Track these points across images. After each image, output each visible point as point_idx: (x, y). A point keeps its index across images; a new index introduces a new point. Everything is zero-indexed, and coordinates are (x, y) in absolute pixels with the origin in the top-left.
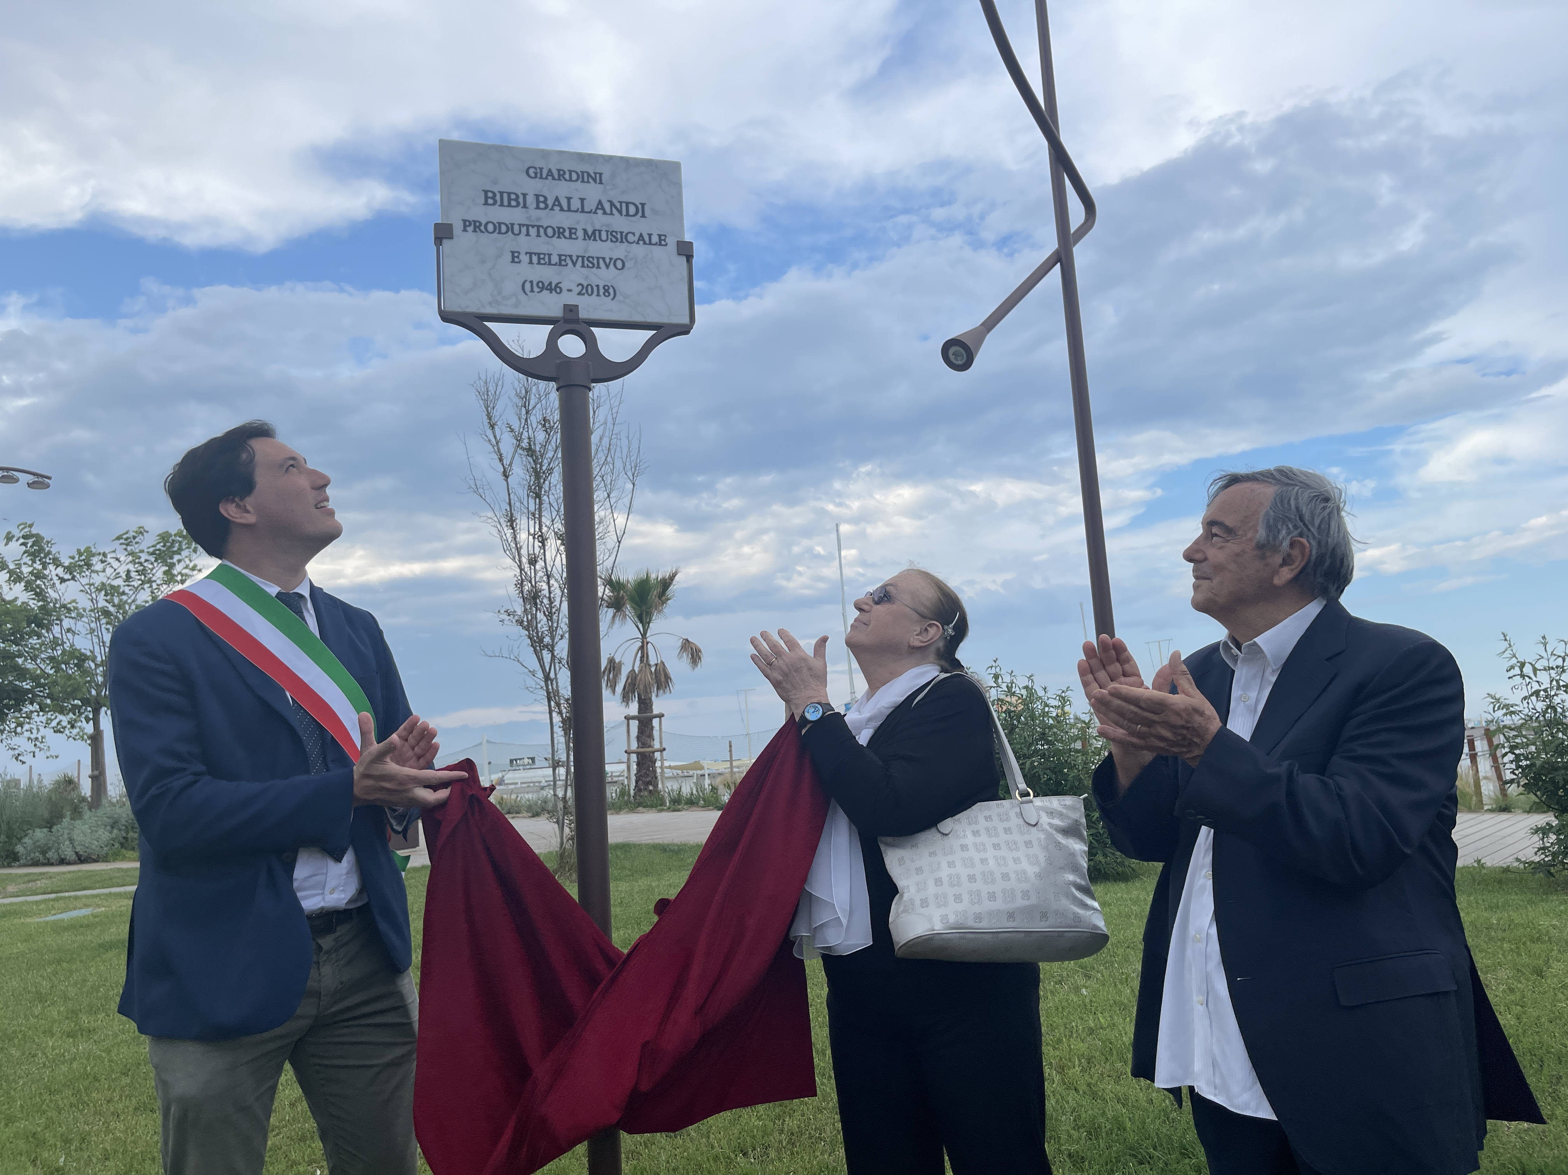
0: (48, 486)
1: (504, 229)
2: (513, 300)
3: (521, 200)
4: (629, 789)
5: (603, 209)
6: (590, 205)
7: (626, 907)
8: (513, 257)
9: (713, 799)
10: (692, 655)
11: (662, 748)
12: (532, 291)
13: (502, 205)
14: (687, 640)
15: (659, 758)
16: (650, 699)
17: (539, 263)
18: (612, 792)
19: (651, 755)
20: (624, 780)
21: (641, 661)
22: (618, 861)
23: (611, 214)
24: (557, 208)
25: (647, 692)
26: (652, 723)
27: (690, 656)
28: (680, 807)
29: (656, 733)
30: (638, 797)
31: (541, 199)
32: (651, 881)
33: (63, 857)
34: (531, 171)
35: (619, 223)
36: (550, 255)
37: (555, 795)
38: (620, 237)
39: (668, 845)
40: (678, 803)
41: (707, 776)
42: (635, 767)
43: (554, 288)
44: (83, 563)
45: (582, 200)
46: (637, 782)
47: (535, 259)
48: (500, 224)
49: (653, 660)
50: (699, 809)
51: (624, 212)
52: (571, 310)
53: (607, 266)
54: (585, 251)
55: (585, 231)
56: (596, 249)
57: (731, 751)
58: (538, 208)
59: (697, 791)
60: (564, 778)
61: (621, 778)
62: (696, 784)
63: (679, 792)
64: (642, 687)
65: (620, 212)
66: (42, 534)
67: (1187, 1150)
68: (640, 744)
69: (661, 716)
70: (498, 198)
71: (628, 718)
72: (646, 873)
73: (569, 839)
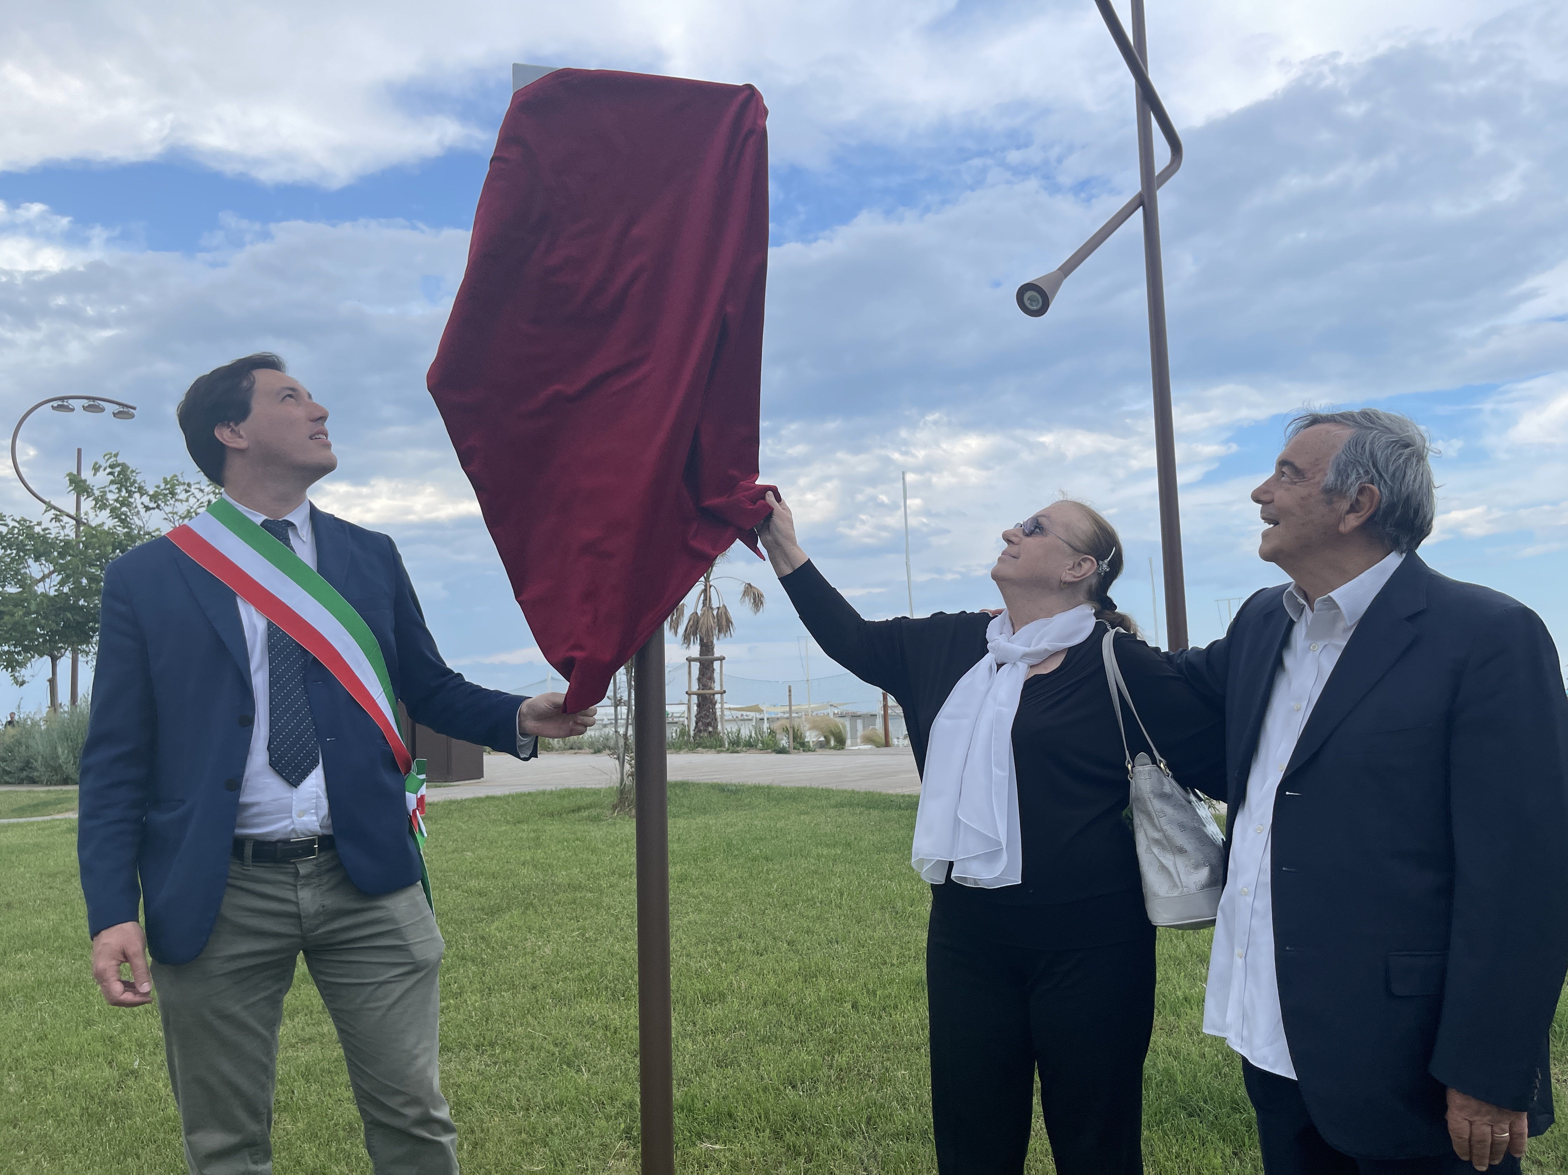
0: (133, 416)
4: (689, 730)
7: (684, 843)
9: (771, 742)
10: (754, 599)
11: (722, 691)
14: (750, 585)
15: (719, 701)
16: (712, 642)
18: (672, 733)
19: (712, 697)
20: (684, 721)
21: (704, 604)
22: (677, 799)
25: (709, 635)
26: (713, 666)
27: (752, 601)
28: (739, 749)
29: (716, 675)
30: (698, 738)
32: (708, 820)
37: (616, 732)
39: (726, 785)
40: (737, 745)
41: (766, 720)
42: (695, 708)
44: (168, 491)
46: (697, 723)
49: (715, 604)
50: (758, 752)
57: (790, 695)
59: (756, 734)
60: (624, 717)
61: (681, 719)
62: (755, 727)
63: (738, 734)
64: (704, 630)
66: (129, 464)
67: (1238, 1105)
68: (701, 686)
69: (722, 659)
71: (689, 660)
72: (704, 811)
73: (629, 775)
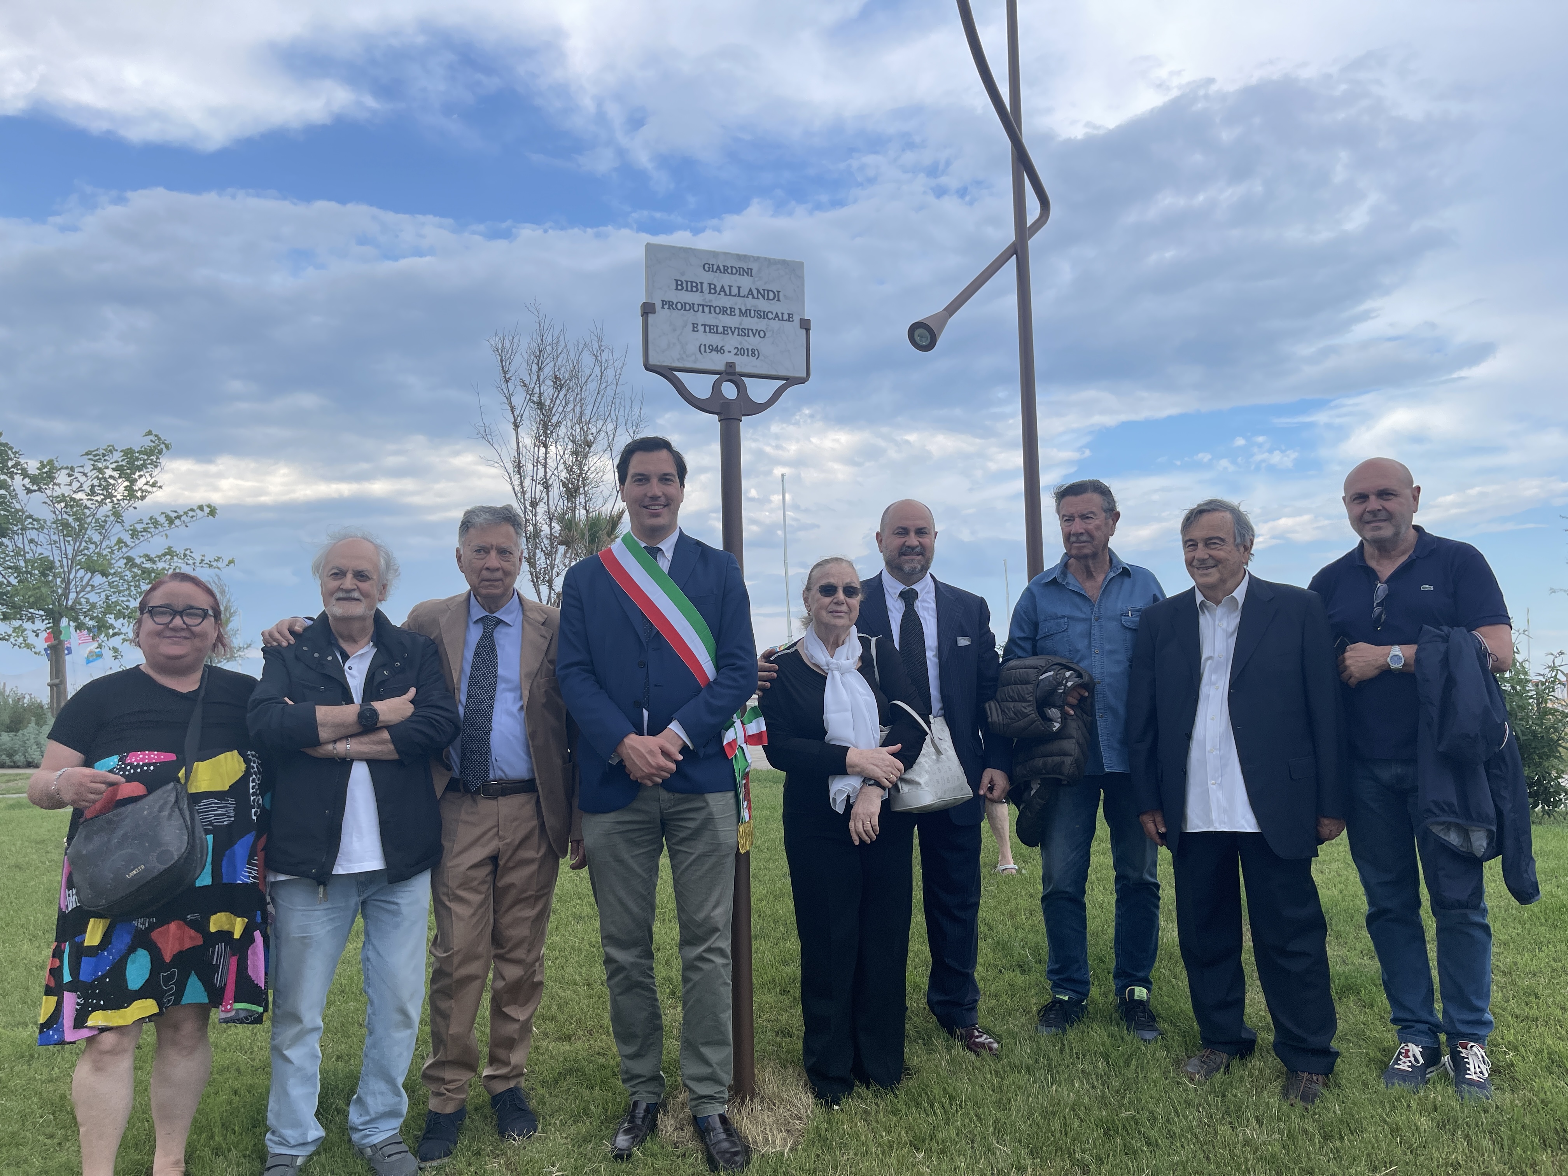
1: (688, 307)
2: (693, 358)
3: (699, 287)
5: (752, 294)
6: (744, 292)
8: (694, 327)
12: (705, 351)
13: (687, 290)
17: (710, 332)
23: (758, 298)
24: (722, 293)
31: (713, 286)
33: (30, 760)
34: (706, 266)
35: (762, 305)
36: (717, 327)
38: (762, 315)
43: (719, 350)
45: (739, 288)
47: (708, 329)
48: (685, 303)
51: (766, 297)
52: (730, 365)
53: (754, 335)
54: (740, 324)
55: (740, 310)
56: (749, 323)
58: (710, 293)
65: (763, 297)
70: (684, 285)
